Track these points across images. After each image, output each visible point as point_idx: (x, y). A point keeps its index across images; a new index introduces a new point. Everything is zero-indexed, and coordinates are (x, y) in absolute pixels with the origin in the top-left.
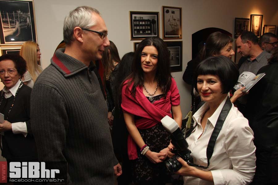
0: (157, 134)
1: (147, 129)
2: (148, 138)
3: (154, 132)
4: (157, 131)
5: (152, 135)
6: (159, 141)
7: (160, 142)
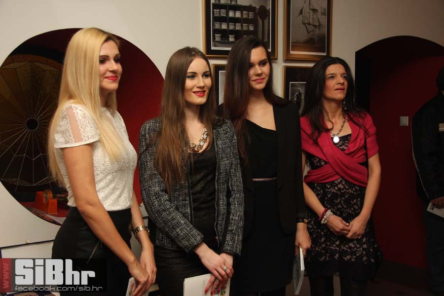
0: (342, 191)
1: (327, 183)
2: (327, 196)
3: (338, 188)
4: (342, 187)
5: (334, 192)
6: (342, 202)
7: (343, 205)
